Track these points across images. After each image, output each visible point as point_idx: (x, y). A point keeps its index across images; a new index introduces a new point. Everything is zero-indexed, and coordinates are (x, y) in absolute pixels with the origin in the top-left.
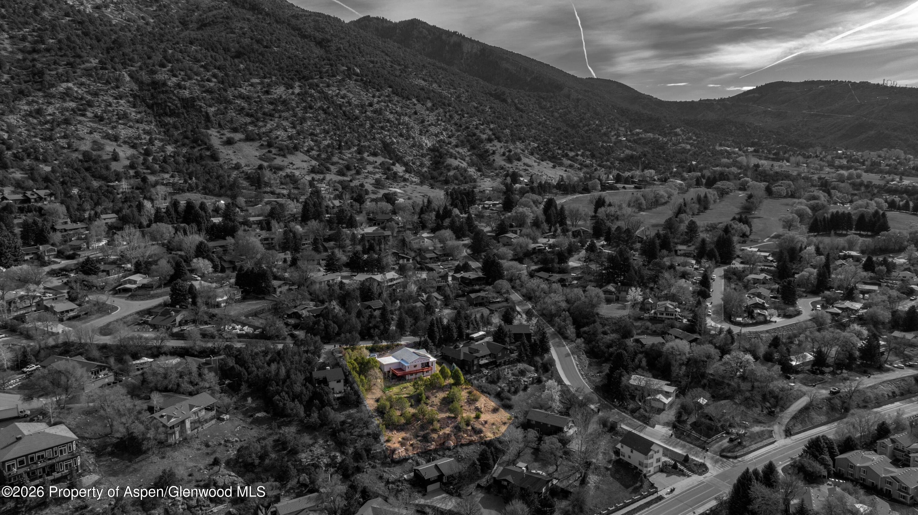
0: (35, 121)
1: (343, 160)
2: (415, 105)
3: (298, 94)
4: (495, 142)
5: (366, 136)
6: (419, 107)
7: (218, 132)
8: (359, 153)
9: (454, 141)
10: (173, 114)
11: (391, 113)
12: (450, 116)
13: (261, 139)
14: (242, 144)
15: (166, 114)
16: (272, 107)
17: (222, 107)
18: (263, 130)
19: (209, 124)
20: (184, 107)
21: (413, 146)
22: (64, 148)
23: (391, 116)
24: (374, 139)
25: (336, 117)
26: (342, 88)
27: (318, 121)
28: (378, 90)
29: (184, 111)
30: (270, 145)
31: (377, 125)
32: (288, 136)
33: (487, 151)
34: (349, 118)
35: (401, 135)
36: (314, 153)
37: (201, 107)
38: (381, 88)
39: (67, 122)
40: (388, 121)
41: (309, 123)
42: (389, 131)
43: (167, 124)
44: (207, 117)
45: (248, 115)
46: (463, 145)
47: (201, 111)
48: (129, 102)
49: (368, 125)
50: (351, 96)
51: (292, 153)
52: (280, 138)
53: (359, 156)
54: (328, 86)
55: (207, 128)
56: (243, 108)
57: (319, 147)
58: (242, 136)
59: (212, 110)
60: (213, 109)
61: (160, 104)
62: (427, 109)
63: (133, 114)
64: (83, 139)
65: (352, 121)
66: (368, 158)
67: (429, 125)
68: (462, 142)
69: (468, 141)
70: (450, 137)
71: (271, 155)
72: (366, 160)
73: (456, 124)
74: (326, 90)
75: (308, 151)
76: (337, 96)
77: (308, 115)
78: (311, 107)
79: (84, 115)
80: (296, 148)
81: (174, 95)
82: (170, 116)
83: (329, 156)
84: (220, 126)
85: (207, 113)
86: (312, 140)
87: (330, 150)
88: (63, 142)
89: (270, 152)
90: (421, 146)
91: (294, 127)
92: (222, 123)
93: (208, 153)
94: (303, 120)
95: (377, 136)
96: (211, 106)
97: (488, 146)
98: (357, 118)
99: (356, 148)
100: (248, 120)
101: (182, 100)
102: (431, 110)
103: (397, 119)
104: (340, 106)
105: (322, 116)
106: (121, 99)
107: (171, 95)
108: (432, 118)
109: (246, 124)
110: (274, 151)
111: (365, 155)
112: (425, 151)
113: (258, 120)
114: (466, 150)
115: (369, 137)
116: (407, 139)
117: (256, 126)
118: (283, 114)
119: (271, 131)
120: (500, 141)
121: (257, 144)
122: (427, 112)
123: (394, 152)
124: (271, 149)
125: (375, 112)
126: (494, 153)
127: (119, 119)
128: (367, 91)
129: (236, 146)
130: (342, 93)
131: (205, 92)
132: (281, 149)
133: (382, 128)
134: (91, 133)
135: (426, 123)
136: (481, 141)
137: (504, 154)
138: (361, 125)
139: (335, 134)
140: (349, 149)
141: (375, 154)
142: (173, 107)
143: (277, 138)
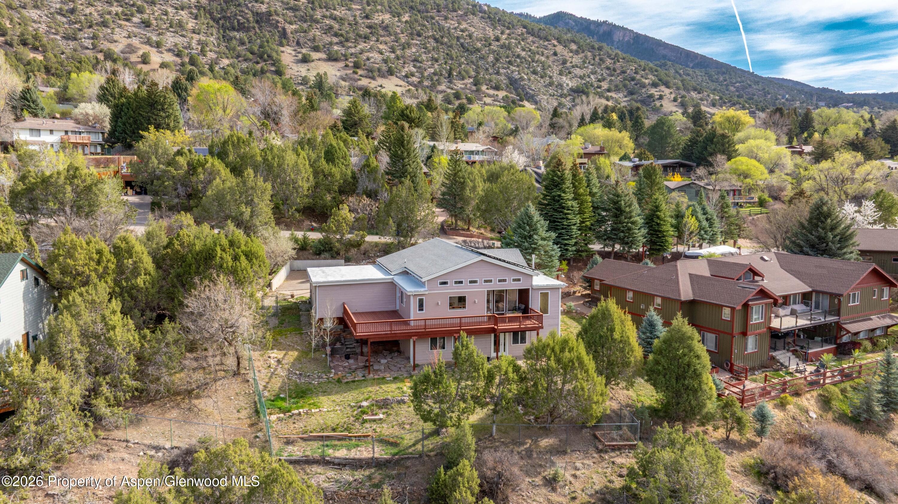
0: (64, 20)
1: (452, 89)
2: (555, 46)
3: (406, 22)
4: (663, 88)
5: (487, 69)
6: (559, 49)
7: (295, 50)
8: (475, 85)
9: (605, 85)
10: (241, 27)
11: (524, 50)
12: (601, 59)
13: (347, 60)
14: (320, 63)
15: (234, 29)
16: (369, 31)
17: (305, 25)
18: (353, 50)
19: (284, 41)
20: (257, 22)
21: (551, 84)
22: (87, 48)
23: (523, 54)
24: (498, 73)
25: (451, 46)
26: (463, 23)
27: (426, 48)
28: (508, 28)
29: (256, 26)
30: (357, 66)
31: (503, 60)
32: (383, 60)
33: (651, 96)
34: (468, 50)
35: (535, 72)
36: (415, 79)
37: (278, 22)
38: (513, 26)
39: (104, 24)
40: (518, 56)
41: (414, 50)
42: (518, 66)
43: (231, 39)
44: (284, 34)
45: (336, 35)
46: (617, 89)
47: (277, 27)
48: (191, 13)
49: (491, 58)
50: (473, 30)
51: (383, 76)
52: (372, 60)
53: (474, 88)
54: (446, 18)
55: (281, 45)
56: (331, 28)
57: (422, 74)
58: (324, 56)
59: (290, 28)
60: (294, 27)
61: (229, 18)
62: (571, 51)
63: (191, 24)
64: (116, 41)
65: (472, 53)
66: (487, 91)
67: (573, 67)
68: (616, 86)
69: (625, 86)
70: (599, 81)
71: (356, 76)
72: (484, 93)
73: (608, 68)
74: (442, 23)
75: (406, 76)
76: (455, 28)
77: (414, 41)
78: (419, 35)
79: (128, 20)
80: (391, 72)
81: (248, 8)
82: (238, 31)
83: (433, 84)
84: (298, 43)
85: (284, 29)
86: (414, 66)
87: (435, 78)
88: (88, 43)
89: (356, 73)
90: (560, 86)
91: (393, 52)
92: (301, 41)
93: (273, 69)
94: (406, 46)
95: (502, 71)
96: (291, 23)
97: (653, 91)
98: (478, 50)
99: (471, 80)
100: (335, 40)
101: (257, 14)
102: (577, 52)
103: (530, 56)
104: (458, 38)
105: (432, 43)
106: (182, 10)
107: (244, 9)
108: (577, 60)
109: (331, 44)
110: (360, 72)
111: (484, 88)
112: (565, 92)
113: (347, 40)
114: (621, 95)
115: (491, 71)
116: (542, 77)
117: (343, 46)
118: (381, 39)
119: (362, 52)
120: (668, 87)
121: (341, 64)
122: (571, 54)
123: (523, 89)
124: (358, 70)
125: (503, 46)
126: (661, 98)
127: (171, 26)
128: (495, 28)
129: (312, 64)
130: (462, 27)
131: (287, 9)
132: (371, 71)
133: (510, 63)
134: (129, 37)
135: (568, 64)
136: (643, 86)
137: (675, 100)
138: (482, 58)
139: (446, 63)
140: (463, 79)
141: (497, 88)
142: (242, 20)
143: (368, 59)
